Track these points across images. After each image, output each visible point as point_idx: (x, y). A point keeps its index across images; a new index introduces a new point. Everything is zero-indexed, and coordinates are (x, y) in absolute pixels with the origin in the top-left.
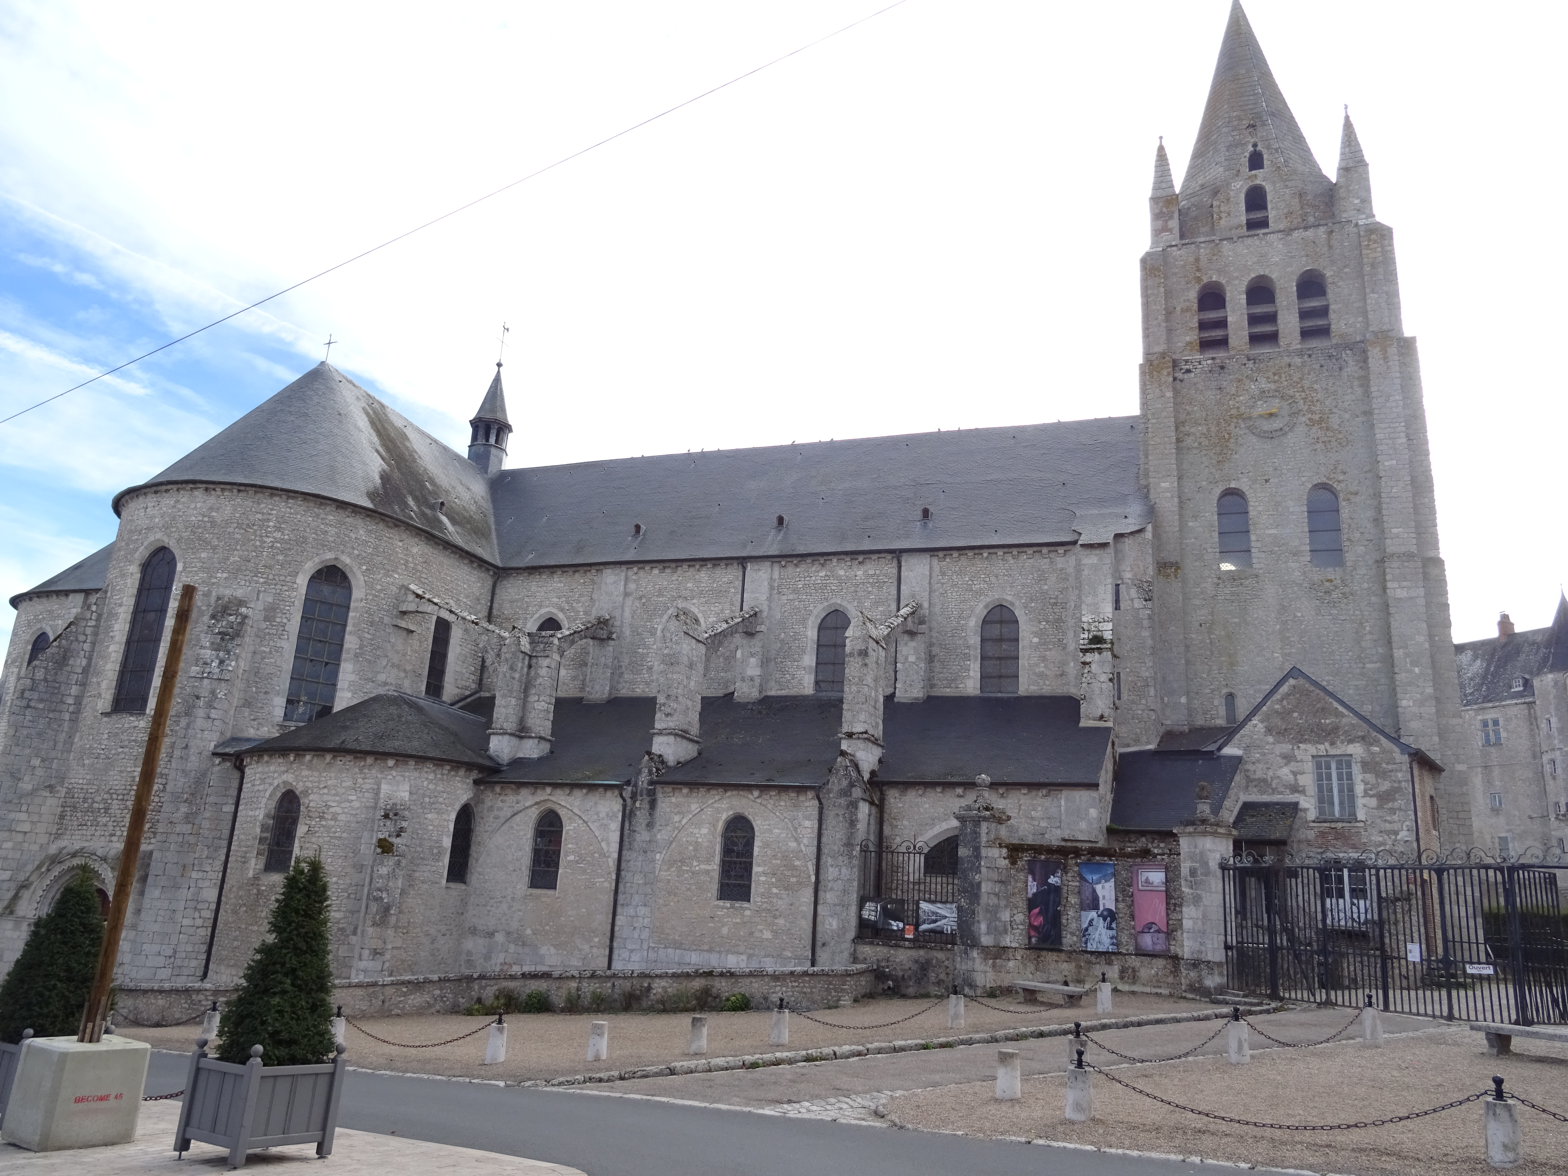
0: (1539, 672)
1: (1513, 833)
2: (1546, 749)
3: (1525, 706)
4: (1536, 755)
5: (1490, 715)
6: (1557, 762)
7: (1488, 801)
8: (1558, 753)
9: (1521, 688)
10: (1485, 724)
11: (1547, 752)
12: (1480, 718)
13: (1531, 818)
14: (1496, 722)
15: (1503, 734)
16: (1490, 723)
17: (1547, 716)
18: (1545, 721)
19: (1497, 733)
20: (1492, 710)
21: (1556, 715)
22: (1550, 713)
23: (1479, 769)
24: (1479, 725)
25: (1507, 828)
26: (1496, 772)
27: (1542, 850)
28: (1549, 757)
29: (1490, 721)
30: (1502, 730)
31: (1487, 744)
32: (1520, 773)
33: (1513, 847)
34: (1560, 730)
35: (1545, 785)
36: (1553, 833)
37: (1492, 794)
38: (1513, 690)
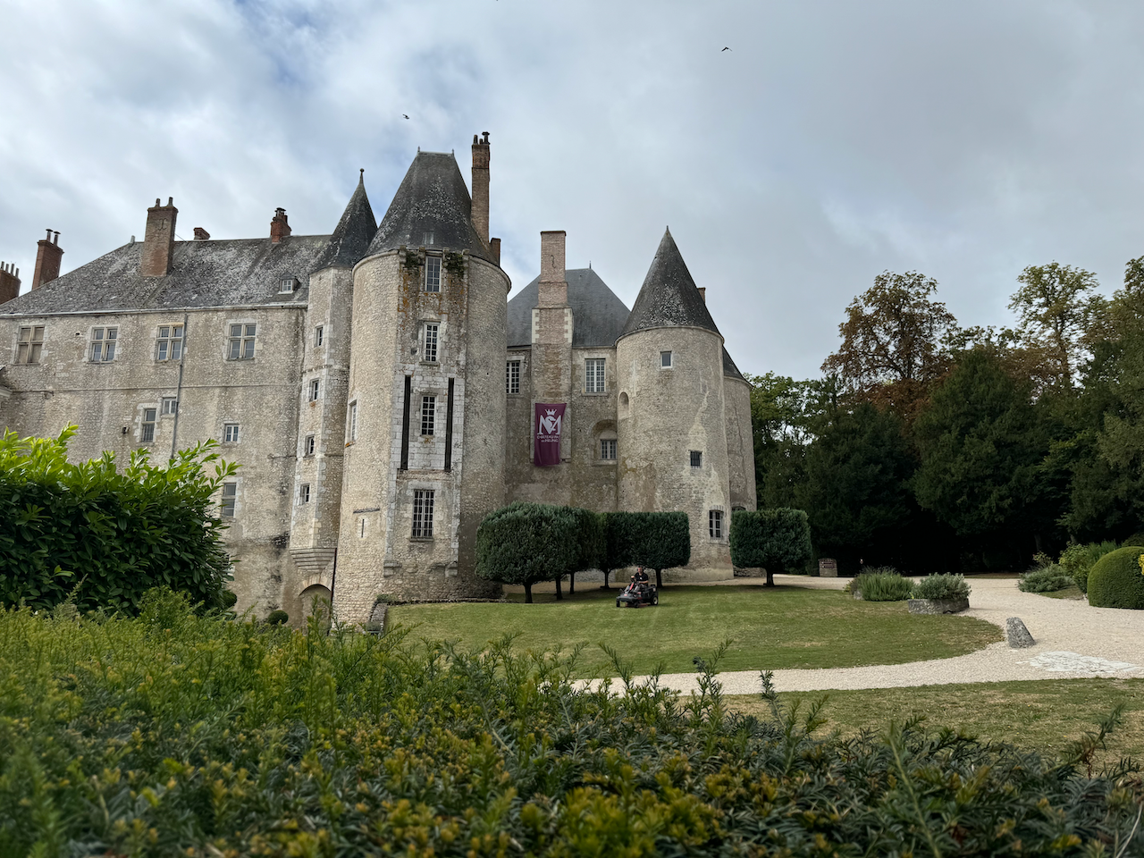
0: (321, 267)
1: (245, 478)
2: (311, 367)
3: (293, 311)
4: (294, 376)
5: (246, 320)
6: (321, 384)
7: (220, 435)
8: (325, 371)
9: (291, 292)
10: (236, 329)
11: (310, 370)
12: (232, 321)
13: (272, 458)
14: (251, 329)
15: (258, 346)
16: (245, 330)
17: (319, 324)
18: (314, 331)
19: (250, 343)
20: (249, 313)
21: (332, 322)
22: (323, 320)
23: (217, 391)
24: (227, 331)
25: (238, 471)
26: (239, 395)
27: (278, 501)
28: (312, 377)
29: (243, 328)
30: (257, 340)
31: (234, 357)
32: (270, 397)
33: (242, 497)
34: (333, 342)
35: (298, 414)
36: (297, 477)
37: (226, 425)
38: (280, 293)
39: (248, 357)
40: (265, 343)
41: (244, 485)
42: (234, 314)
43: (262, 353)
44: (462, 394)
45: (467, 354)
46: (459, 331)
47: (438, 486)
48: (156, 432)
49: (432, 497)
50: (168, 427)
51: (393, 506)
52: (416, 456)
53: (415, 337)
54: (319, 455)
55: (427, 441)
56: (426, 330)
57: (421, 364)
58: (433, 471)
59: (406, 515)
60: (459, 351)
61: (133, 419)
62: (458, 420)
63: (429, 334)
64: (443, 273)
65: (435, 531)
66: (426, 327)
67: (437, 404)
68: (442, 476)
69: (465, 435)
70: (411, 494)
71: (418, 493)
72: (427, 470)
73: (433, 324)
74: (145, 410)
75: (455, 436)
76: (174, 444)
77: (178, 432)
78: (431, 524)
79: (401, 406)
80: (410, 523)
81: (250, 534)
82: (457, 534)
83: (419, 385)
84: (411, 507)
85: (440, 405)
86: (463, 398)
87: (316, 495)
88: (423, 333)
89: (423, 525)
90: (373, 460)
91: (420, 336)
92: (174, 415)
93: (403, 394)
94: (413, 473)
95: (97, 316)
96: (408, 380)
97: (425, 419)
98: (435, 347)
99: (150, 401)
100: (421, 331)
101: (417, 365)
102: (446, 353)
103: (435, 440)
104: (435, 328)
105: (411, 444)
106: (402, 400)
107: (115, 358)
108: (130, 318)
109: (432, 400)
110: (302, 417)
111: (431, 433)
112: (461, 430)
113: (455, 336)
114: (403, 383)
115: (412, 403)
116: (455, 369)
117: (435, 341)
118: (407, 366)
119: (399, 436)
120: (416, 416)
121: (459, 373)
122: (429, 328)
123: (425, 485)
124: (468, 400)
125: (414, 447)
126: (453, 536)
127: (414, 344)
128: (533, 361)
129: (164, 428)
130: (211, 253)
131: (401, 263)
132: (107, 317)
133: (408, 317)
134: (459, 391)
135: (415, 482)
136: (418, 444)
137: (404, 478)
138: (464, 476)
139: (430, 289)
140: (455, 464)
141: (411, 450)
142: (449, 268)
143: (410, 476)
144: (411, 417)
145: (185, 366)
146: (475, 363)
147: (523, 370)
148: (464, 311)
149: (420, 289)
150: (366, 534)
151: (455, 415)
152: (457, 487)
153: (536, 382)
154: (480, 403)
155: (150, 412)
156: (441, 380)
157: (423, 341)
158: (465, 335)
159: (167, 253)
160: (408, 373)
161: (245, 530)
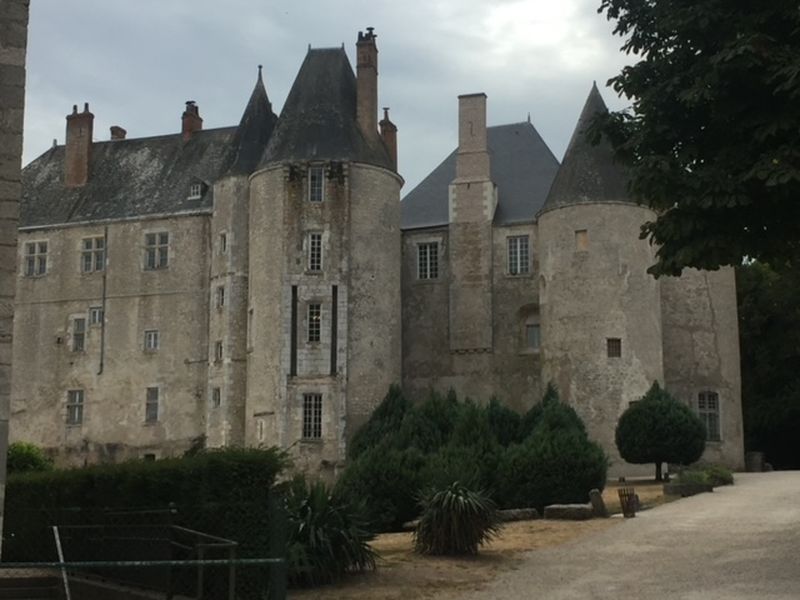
0: (222, 174)
1: (165, 383)
2: (216, 274)
3: (200, 218)
4: (204, 282)
5: (159, 229)
6: (227, 290)
7: (142, 342)
8: (228, 279)
9: (199, 197)
10: (151, 239)
11: (217, 277)
12: (147, 231)
13: (187, 362)
14: (164, 238)
15: (171, 255)
16: (158, 238)
17: (222, 232)
18: (219, 238)
19: (164, 252)
20: (160, 223)
21: (233, 230)
22: (226, 228)
23: (137, 300)
24: (143, 241)
25: (159, 376)
26: (156, 302)
27: (194, 404)
28: (218, 284)
29: (157, 236)
30: (169, 248)
31: (151, 264)
32: (183, 304)
33: (163, 402)
34: (235, 250)
35: (209, 320)
36: (210, 381)
37: (147, 332)
38: (189, 198)
39: (163, 265)
40: (177, 251)
41: (165, 389)
42: (149, 224)
43: (175, 260)
44: (346, 300)
45: (350, 259)
46: (341, 239)
47: (324, 389)
48: (86, 341)
49: (320, 400)
50: (95, 335)
51: (285, 410)
52: (304, 362)
53: (300, 247)
54: (227, 361)
55: (313, 348)
56: (310, 241)
57: (306, 274)
58: (320, 376)
59: (296, 418)
60: (341, 258)
61: (66, 329)
62: (342, 327)
63: (313, 243)
64: (324, 181)
65: (324, 432)
66: (310, 237)
67: (322, 311)
68: (328, 380)
69: (350, 339)
70: (300, 398)
71: (307, 397)
72: (315, 376)
73: (316, 234)
74: (76, 320)
75: (339, 342)
76: (102, 353)
77: (105, 341)
78: (320, 426)
79: (288, 315)
80: (300, 426)
81: (172, 436)
82: (344, 435)
83: (304, 295)
84: (300, 411)
85: (325, 312)
86: (346, 304)
87: (225, 399)
88: (307, 243)
89: (313, 427)
90: (268, 367)
91: (304, 248)
92: (100, 325)
93: (290, 304)
94: (301, 378)
95: (29, 231)
96: (294, 289)
97: (311, 326)
98: (319, 255)
99: (80, 312)
100: (305, 242)
101: (302, 275)
102: (329, 261)
103: (321, 346)
104: (319, 237)
105: (299, 351)
106: (290, 310)
107: (47, 272)
108: (57, 233)
109: (318, 307)
110: (211, 322)
111: (318, 339)
112: (345, 334)
113: (338, 244)
114: (290, 293)
115: (298, 312)
116: (338, 276)
117: (319, 249)
118: (294, 276)
119: (288, 343)
120: (304, 324)
121: (343, 279)
122: (313, 237)
123: (314, 389)
124: (351, 306)
125: (301, 354)
126: (340, 437)
127: (299, 255)
128: (451, 243)
129: (93, 337)
130: (127, 155)
131: (285, 178)
132: (38, 232)
133: (293, 229)
134: (342, 298)
135: (304, 387)
136: (305, 351)
137: (294, 384)
138: (350, 379)
139: (313, 199)
140: (341, 369)
141: (299, 357)
142: (330, 177)
143: (299, 381)
144: (298, 325)
145: (108, 277)
146: (358, 268)
147: (441, 253)
148: (346, 218)
149: (304, 200)
150: (264, 436)
151: (339, 321)
152: (342, 390)
153: (454, 265)
154: (364, 306)
155: (80, 322)
156: (325, 287)
157: (307, 251)
158: (347, 242)
159: (86, 161)
160: (294, 283)
161: (168, 432)
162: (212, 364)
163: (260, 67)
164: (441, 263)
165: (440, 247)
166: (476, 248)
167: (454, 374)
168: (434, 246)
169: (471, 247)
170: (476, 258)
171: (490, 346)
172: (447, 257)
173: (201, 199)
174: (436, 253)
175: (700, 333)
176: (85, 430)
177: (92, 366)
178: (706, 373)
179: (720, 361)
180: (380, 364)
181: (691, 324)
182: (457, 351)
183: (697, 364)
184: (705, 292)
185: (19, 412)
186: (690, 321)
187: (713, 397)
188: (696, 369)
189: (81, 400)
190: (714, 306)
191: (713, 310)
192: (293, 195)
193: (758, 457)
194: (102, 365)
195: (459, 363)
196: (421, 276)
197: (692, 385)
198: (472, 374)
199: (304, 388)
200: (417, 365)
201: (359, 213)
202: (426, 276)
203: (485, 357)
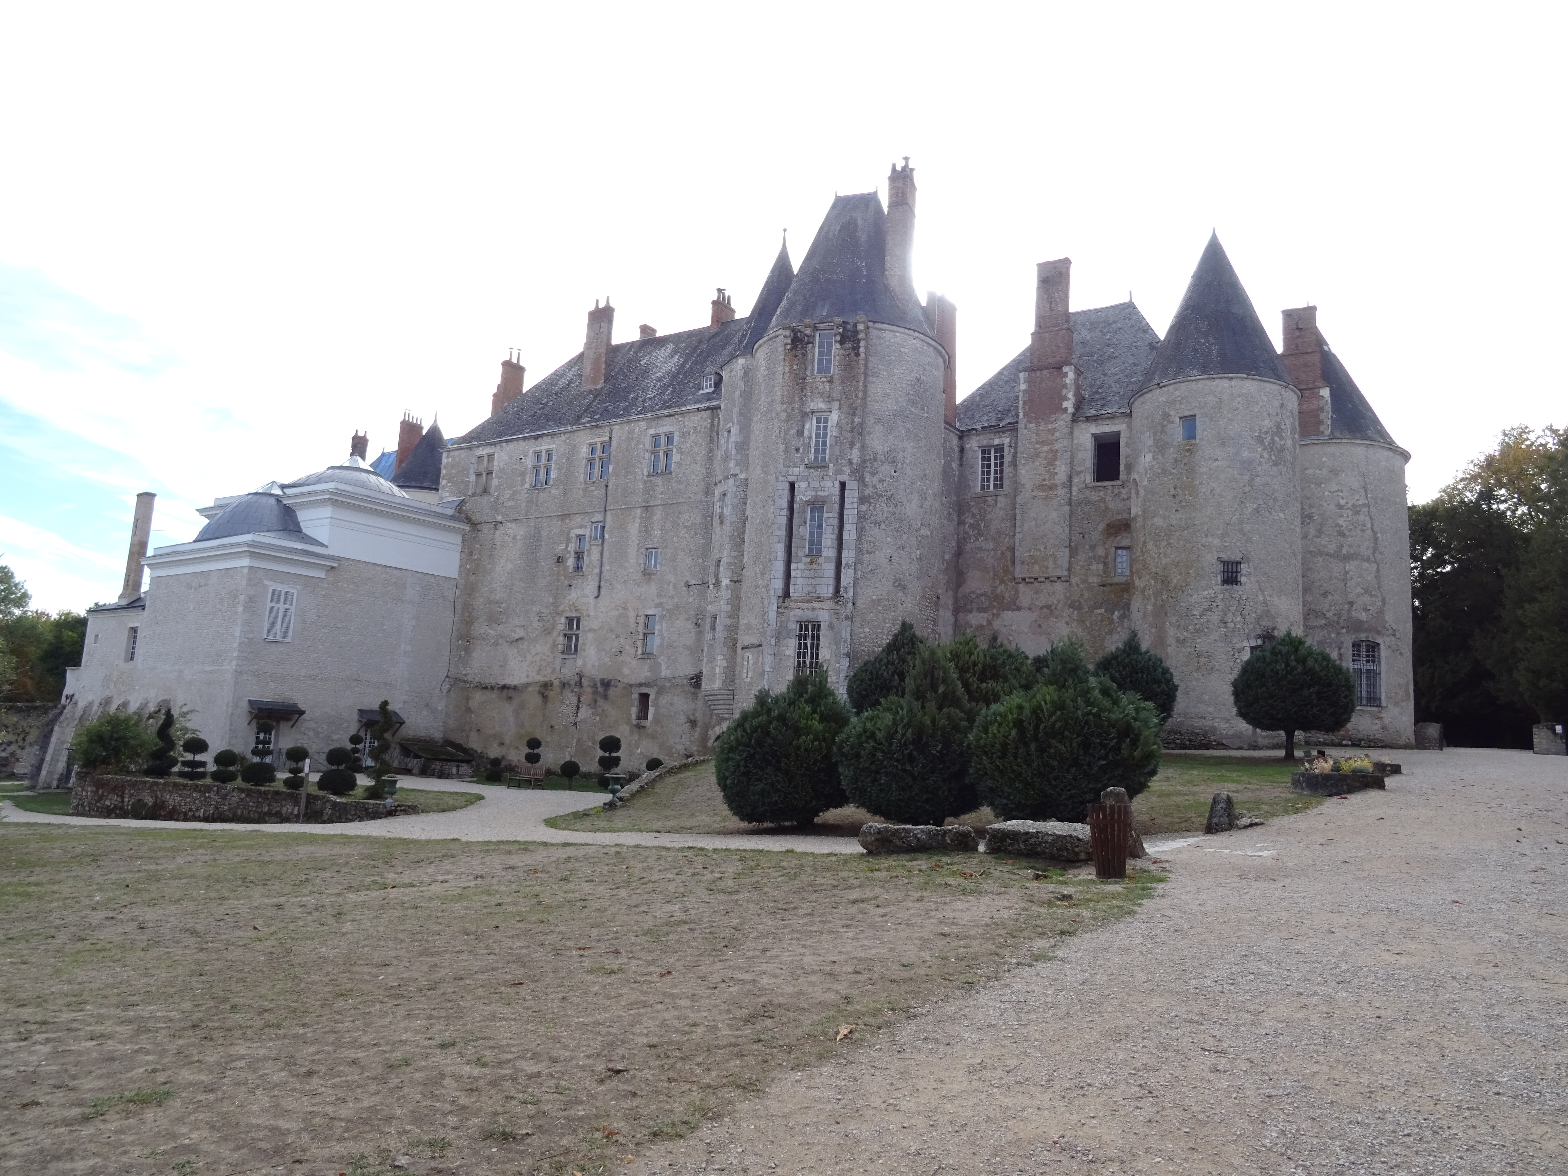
0: (734, 358)
1: (663, 609)
2: (720, 478)
3: (709, 412)
4: (708, 489)
5: (665, 427)
6: (728, 496)
7: (642, 561)
8: (731, 481)
9: (710, 389)
10: (656, 438)
11: (720, 482)
12: (651, 432)
13: (688, 585)
14: (669, 439)
15: (676, 457)
17: (729, 426)
18: (725, 433)
19: (668, 455)
20: (669, 420)
21: (737, 422)
22: (732, 420)
23: (639, 512)
24: (648, 442)
25: (657, 601)
26: (659, 513)
27: (693, 634)
28: (722, 490)
29: (663, 436)
30: (675, 450)
31: (654, 473)
32: (686, 516)
33: (660, 631)
34: (738, 446)
35: (711, 534)
36: (709, 608)
37: (647, 549)
38: (701, 392)
39: (667, 471)
40: (682, 453)
41: (663, 617)
42: (654, 424)
43: (679, 464)
44: (857, 500)
45: (863, 448)
46: (853, 422)
47: (824, 617)
48: (586, 560)
49: (819, 630)
50: (595, 552)
51: (773, 641)
52: (800, 580)
53: (800, 433)
54: (725, 582)
55: (812, 562)
56: (815, 424)
57: (806, 467)
58: (819, 599)
59: (787, 653)
60: (852, 445)
61: (567, 547)
62: (849, 535)
63: (818, 428)
64: (836, 347)
66: (815, 419)
67: (825, 515)
68: (829, 604)
69: (859, 551)
70: (794, 627)
71: (803, 625)
72: (812, 598)
73: (822, 416)
74: (577, 536)
75: (845, 554)
76: (601, 572)
77: (605, 560)
78: (817, 663)
79: (783, 520)
80: (791, 662)
81: (668, 672)
83: (803, 495)
84: (794, 643)
85: (829, 516)
86: (856, 506)
87: (721, 628)
88: (811, 427)
89: (808, 665)
90: (757, 587)
91: (806, 433)
92: (600, 541)
93: (785, 505)
94: (796, 601)
95: (537, 437)
96: (792, 486)
97: (812, 534)
98: (824, 444)
99: (581, 527)
100: (807, 426)
101: (802, 468)
102: (837, 451)
103: (821, 560)
104: (826, 420)
105: (793, 566)
106: (785, 513)
107: (551, 482)
108: (563, 438)
109: (821, 509)
110: (713, 536)
111: (819, 551)
112: (853, 547)
113: (849, 428)
114: (787, 491)
115: (795, 515)
116: (847, 470)
117: (825, 435)
118: (791, 470)
119: (781, 556)
120: (802, 532)
121: (853, 473)
122: (818, 421)
123: (809, 615)
124: (864, 508)
125: (797, 569)
126: (842, 678)
127: (799, 443)
128: (1019, 444)
129: (592, 557)
130: (650, 353)
131: (786, 345)
132: (545, 438)
133: (793, 410)
134: (851, 497)
135: (799, 612)
136: (801, 566)
137: (786, 608)
138: (859, 604)
139: (820, 371)
140: (846, 589)
141: (793, 574)
142: (841, 342)
143: (793, 605)
144: (794, 532)
145: (610, 487)
146: (875, 460)
147: (1007, 458)
148: (860, 394)
149: (808, 373)
150: (750, 675)
151: (846, 526)
152: (847, 618)
153: (1023, 472)
154: (882, 510)
155: (580, 537)
156: (830, 484)
157: (810, 438)
158: (861, 425)
159: (604, 359)
160: (791, 479)
161: (663, 667)
162: (711, 587)
163: (785, 230)
164: (1007, 470)
165: (1006, 450)
166: (1051, 451)
167: (1019, 609)
168: (1000, 449)
169: (1045, 448)
170: (1051, 462)
171: (1066, 573)
172: (1014, 463)
173: (713, 392)
174: (1002, 457)
175: (1356, 562)
176: (580, 662)
177: (590, 588)
178: (1363, 616)
179: (1384, 601)
180: (901, 586)
181: (1344, 551)
182: (1024, 579)
183: (1351, 604)
184: (1365, 510)
185: (517, 640)
186: (1342, 546)
187: (1373, 647)
188: (1349, 611)
189: (578, 628)
190: (1376, 529)
191: (1375, 533)
192: (795, 367)
193: (1433, 730)
194: (599, 587)
195: (1026, 595)
196: (983, 488)
197: (1344, 631)
198: (1042, 608)
199: (796, 613)
200: (973, 596)
201: (878, 388)
202: (988, 486)
203: (1059, 586)
